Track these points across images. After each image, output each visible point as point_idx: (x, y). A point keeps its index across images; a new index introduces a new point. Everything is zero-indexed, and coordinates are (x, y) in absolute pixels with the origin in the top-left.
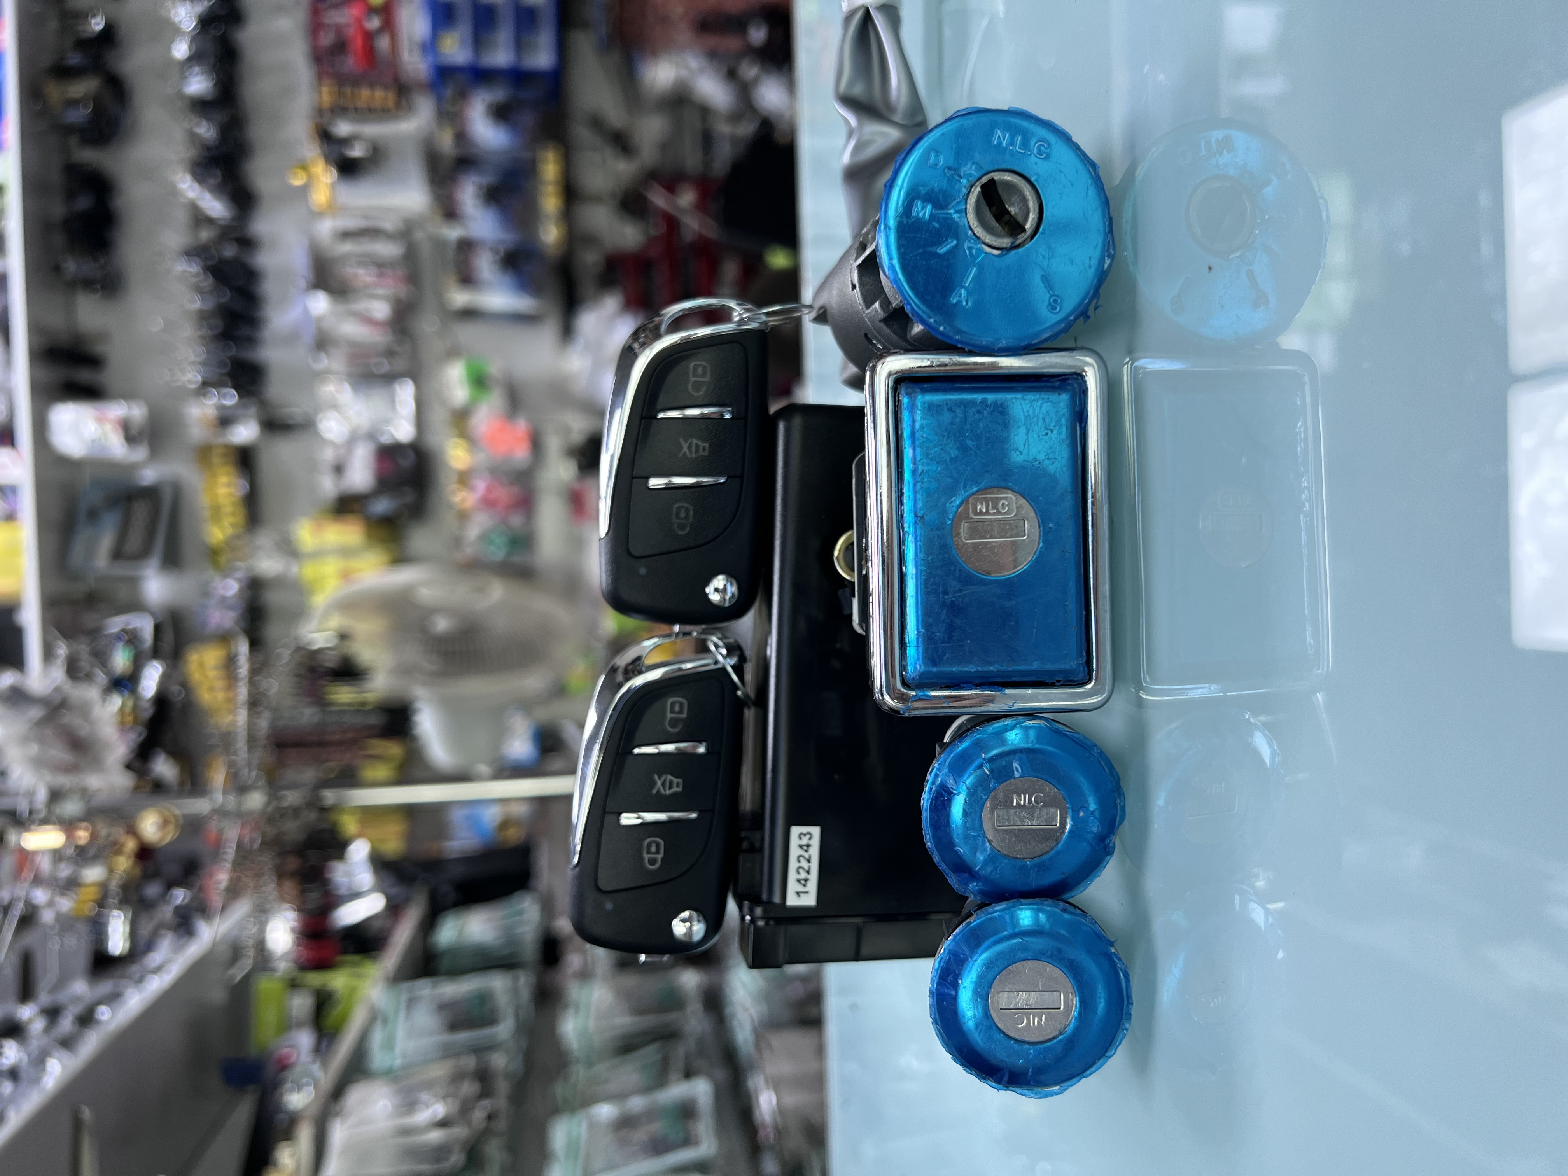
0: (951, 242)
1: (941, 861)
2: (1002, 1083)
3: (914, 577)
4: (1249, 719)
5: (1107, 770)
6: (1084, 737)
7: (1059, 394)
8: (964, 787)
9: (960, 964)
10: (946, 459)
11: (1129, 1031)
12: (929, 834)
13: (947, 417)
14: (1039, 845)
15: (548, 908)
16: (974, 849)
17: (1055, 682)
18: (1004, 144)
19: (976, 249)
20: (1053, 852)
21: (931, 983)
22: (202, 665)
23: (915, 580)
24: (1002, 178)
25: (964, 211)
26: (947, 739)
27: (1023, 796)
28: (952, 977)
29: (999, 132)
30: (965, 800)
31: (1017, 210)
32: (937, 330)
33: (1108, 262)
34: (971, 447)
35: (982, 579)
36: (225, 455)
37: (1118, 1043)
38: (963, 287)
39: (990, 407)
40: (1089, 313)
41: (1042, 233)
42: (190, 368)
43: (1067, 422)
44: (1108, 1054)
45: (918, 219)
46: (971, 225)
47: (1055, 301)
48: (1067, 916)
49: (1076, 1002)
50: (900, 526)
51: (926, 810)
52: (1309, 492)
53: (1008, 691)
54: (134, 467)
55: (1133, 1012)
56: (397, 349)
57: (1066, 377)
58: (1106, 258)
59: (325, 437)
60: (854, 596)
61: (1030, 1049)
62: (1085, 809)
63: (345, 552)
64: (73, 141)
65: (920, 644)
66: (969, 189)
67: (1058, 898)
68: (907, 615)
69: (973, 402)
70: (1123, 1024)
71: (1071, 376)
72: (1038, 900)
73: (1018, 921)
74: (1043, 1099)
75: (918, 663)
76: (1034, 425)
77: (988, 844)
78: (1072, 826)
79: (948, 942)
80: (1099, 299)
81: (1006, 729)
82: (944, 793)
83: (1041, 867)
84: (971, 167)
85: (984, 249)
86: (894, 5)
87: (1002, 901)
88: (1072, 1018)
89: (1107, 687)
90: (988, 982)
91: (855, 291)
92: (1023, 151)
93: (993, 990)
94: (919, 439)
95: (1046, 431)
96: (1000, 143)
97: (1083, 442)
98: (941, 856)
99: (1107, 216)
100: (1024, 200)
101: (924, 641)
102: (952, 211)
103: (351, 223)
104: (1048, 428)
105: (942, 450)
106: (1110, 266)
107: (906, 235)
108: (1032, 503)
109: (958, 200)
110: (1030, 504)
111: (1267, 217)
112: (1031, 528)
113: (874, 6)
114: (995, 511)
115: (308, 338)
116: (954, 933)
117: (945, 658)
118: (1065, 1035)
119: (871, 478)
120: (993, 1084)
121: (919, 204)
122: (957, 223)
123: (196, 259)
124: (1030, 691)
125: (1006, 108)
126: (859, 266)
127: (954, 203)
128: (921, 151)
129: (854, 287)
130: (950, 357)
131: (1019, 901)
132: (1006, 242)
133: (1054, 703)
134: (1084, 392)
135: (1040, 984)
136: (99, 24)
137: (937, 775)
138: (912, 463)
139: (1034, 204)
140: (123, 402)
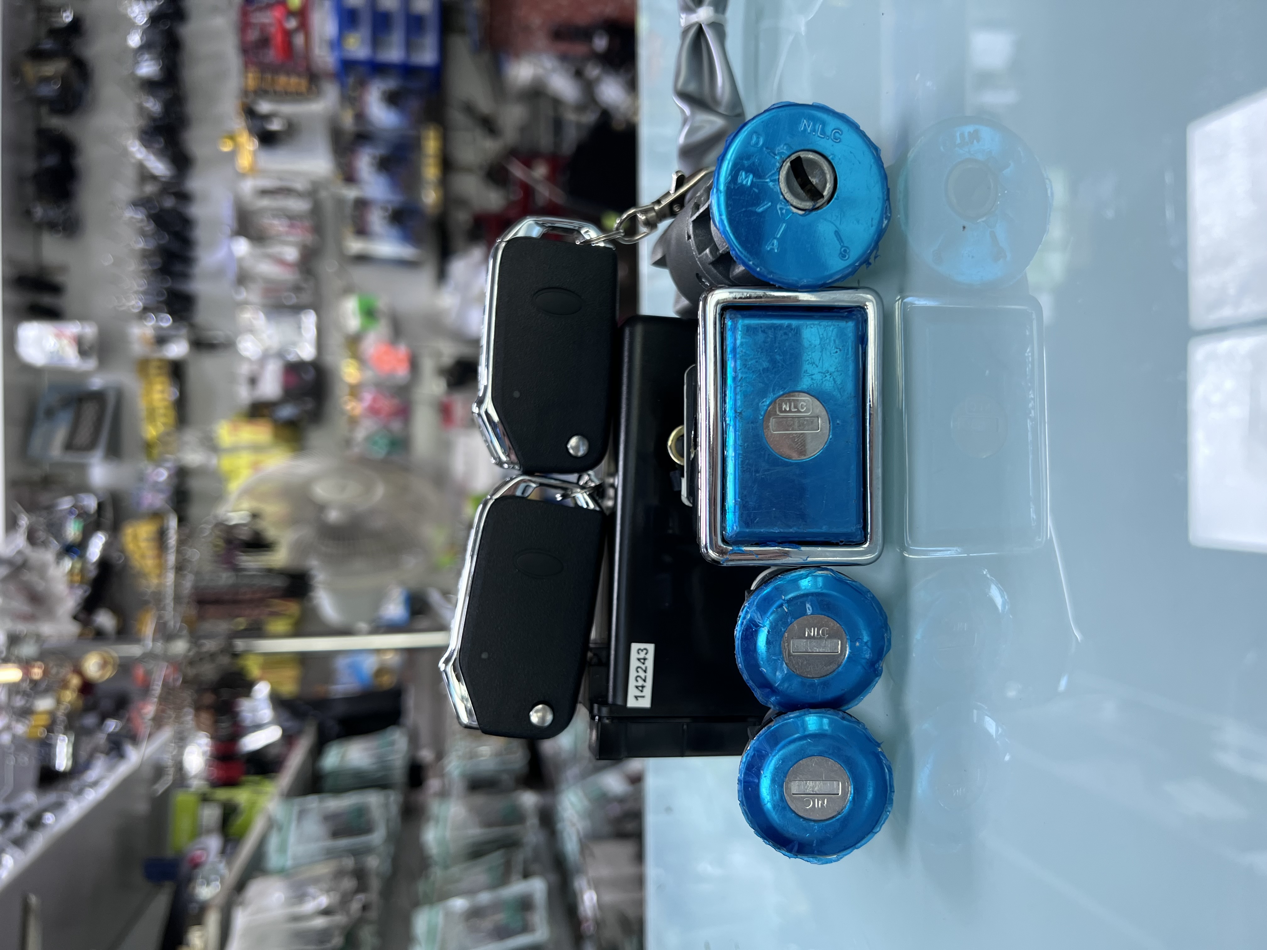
0: (766, 204)
1: (749, 679)
2: (793, 852)
3: (733, 459)
4: (986, 575)
5: (878, 611)
6: (860, 584)
7: (847, 322)
8: (768, 622)
9: (762, 758)
10: (760, 370)
11: (891, 813)
12: (740, 658)
13: (761, 337)
14: (825, 667)
15: (414, 740)
16: (775, 670)
17: (839, 542)
18: (809, 131)
19: (786, 210)
20: (835, 673)
21: (739, 773)
22: (135, 537)
23: (734, 461)
24: (806, 156)
25: (777, 180)
26: (753, 588)
27: (813, 629)
28: (756, 768)
29: (805, 121)
30: (768, 632)
31: (817, 181)
32: (755, 271)
33: (885, 222)
34: (779, 360)
35: (785, 462)
36: (160, 368)
37: (882, 823)
38: (775, 238)
39: (794, 331)
40: (870, 261)
41: (836, 199)
42: (133, 297)
43: (852, 345)
44: (874, 831)
45: (742, 185)
46: (783, 191)
47: (845, 251)
48: (845, 722)
49: (851, 789)
50: (723, 419)
51: (738, 639)
52: (1034, 402)
53: (803, 549)
54: (86, 375)
55: (894, 798)
56: (304, 285)
57: (852, 309)
58: (884, 219)
59: (243, 355)
60: (683, 476)
61: (815, 826)
62: (860, 640)
63: (256, 448)
64: (44, 110)
65: (737, 510)
66: (781, 164)
67: (838, 709)
68: (727, 488)
69: (780, 327)
70: (887, 807)
71: (855, 309)
72: (823, 710)
73: (807, 727)
74: (824, 865)
75: (735, 525)
76: (827, 345)
77: (785, 665)
78: (850, 653)
79: (754, 741)
80: (878, 250)
81: (802, 577)
82: (752, 625)
83: (825, 684)
84: (783, 147)
85: (792, 210)
86: (720, 23)
87: (796, 710)
88: (848, 801)
89: (878, 547)
90: (784, 773)
91: (690, 240)
92: (823, 136)
93: (787, 779)
94: (739, 353)
95: (836, 350)
96: (805, 130)
97: (864, 359)
98: (749, 675)
99: (885, 187)
100: (823, 174)
101: (740, 508)
102: (768, 180)
103: (267, 183)
104: (838, 347)
105: (757, 362)
106: (887, 225)
107: (733, 197)
108: (825, 405)
109: (773, 172)
110: (823, 405)
111: (1006, 192)
112: (823, 423)
113: (705, 23)
114: (796, 410)
115: (231, 275)
116: (758, 735)
117: (755, 522)
118: (842, 814)
119: (702, 382)
120: (786, 853)
121: (743, 173)
122: (772, 190)
123: (141, 208)
124: (820, 549)
125: (811, 103)
126: (694, 221)
127: (770, 174)
128: (746, 133)
129: (689, 237)
130: (764, 291)
131: (808, 710)
132: (808, 205)
133: (838, 559)
134: (865, 321)
135: (824, 775)
136: (68, 17)
137: (747, 612)
138: (733, 371)
139: (830, 177)
140: (78, 322)
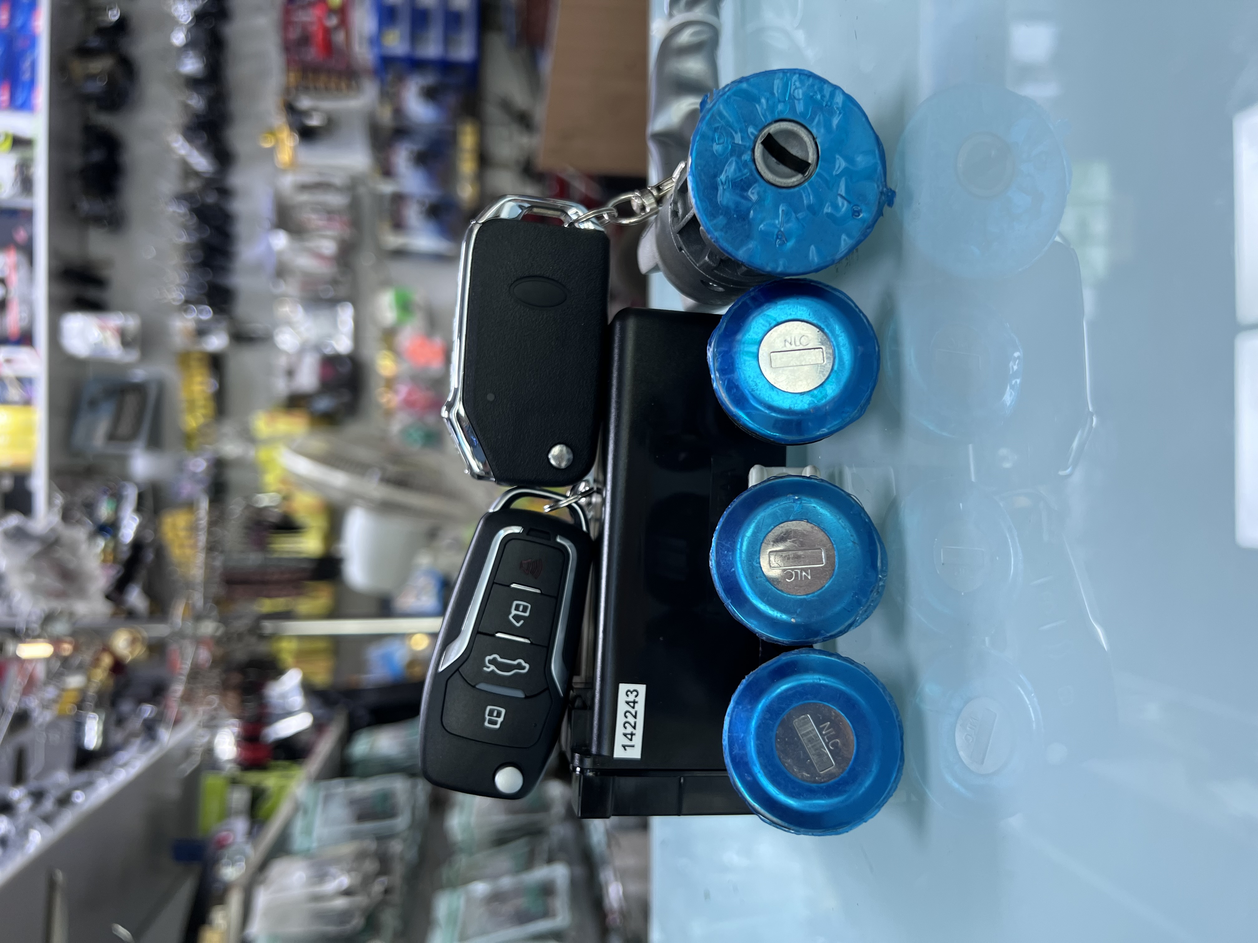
22: (174, 526)
36: (200, 360)
42: (175, 288)
54: (128, 367)
56: (341, 279)
59: (280, 348)
64: (91, 109)
103: (307, 178)
115: (270, 268)
123: (185, 202)
136: (115, 16)
140: (121, 314)
